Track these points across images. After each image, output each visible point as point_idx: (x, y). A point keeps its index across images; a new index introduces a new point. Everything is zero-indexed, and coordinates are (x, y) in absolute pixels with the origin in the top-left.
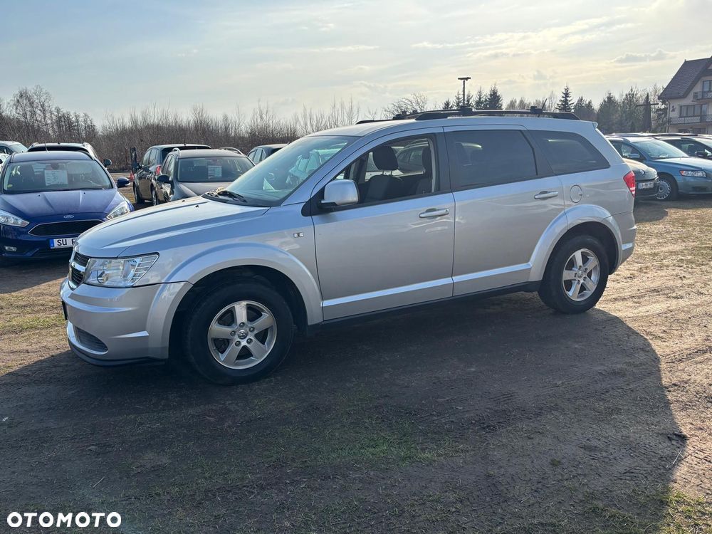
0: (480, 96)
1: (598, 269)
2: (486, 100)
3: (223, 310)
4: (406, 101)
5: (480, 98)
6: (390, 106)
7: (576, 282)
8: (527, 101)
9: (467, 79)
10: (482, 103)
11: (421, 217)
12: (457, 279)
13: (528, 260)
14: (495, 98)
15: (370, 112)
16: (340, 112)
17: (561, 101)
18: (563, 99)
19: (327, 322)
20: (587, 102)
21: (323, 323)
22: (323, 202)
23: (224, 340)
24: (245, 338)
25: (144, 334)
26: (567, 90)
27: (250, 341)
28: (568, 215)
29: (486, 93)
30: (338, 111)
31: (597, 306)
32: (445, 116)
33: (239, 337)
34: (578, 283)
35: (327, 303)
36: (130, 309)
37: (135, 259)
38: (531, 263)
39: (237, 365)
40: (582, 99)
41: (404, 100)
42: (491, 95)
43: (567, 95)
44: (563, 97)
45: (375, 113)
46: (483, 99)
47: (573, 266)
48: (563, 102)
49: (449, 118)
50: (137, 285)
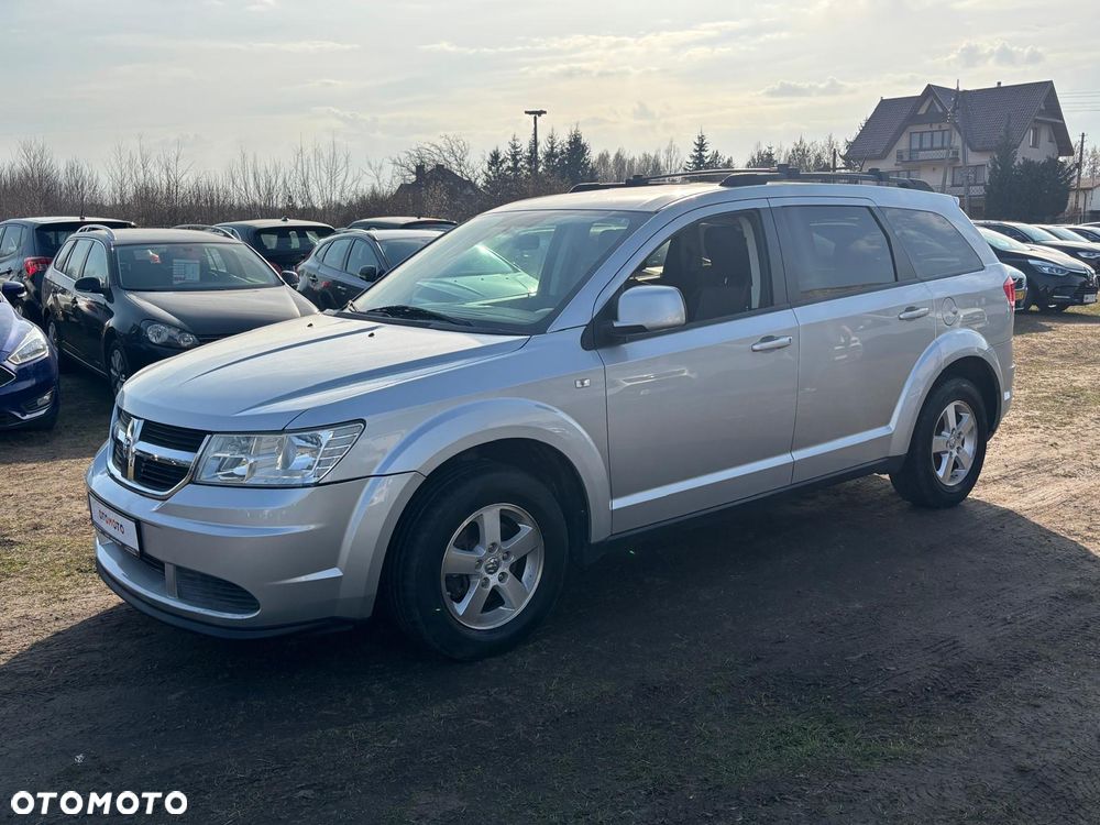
0: (552, 143)
1: (975, 432)
2: (562, 152)
3: (466, 523)
4: (432, 149)
5: (552, 148)
6: (403, 156)
7: (948, 455)
8: (628, 156)
9: (540, 113)
10: (556, 156)
11: (754, 351)
12: (799, 455)
13: (887, 422)
14: (577, 147)
15: (370, 165)
16: (312, 161)
17: (692, 157)
18: (695, 154)
19: (617, 537)
20: (726, 160)
21: (611, 538)
22: (616, 324)
23: (461, 576)
24: (495, 571)
25: (334, 573)
26: (701, 138)
27: (502, 577)
28: (940, 345)
29: (563, 139)
30: (309, 160)
31: (973, 495)
32: (762, 180)
33: (487, 570)
34: (951, 457)
35: (617, 504)
36: (312, 527)
37: (321, 433)
38: (893, 424)
39: (479, 622)
40: (717, 156)
41: (428, 146)
42: (570, 143)
43: (701, 146)
44: (696, 151)
45: (381, 168)
46: (557, 150)
47: (943, 429)
48: (697, 158)
49: (768, 183)
50: (327, 480)
